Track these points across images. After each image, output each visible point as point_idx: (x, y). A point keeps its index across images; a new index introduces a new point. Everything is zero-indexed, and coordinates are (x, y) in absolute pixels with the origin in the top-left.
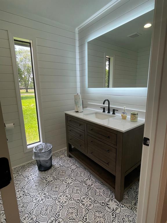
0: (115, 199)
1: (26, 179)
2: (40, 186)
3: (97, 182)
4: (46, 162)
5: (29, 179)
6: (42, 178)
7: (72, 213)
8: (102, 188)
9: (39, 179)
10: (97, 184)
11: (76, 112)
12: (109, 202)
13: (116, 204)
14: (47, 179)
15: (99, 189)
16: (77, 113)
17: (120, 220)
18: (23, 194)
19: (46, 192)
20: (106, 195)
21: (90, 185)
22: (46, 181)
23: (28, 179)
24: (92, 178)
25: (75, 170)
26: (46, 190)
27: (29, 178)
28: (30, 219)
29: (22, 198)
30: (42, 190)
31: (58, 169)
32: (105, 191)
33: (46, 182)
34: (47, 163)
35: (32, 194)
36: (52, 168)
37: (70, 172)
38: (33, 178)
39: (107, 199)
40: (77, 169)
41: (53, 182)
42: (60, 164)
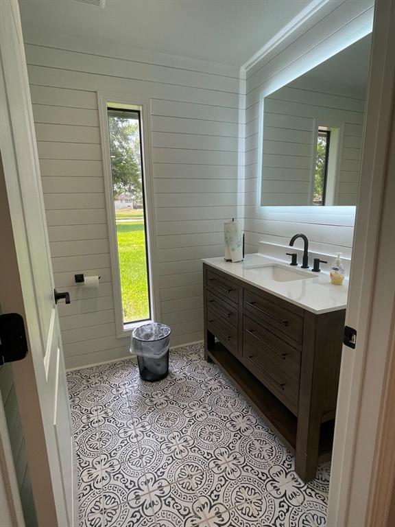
0: (294, 473)
1: (115, 390)
2: (138, 410)
3: (261, 427)
4: (156, 364)
5: (120, 392)
6: (145, 395)
7: (190, 477)
8: (267, 442)
9: (138, 395)
10: (258, 431)
11: (227, 261)
12: (277, 475)
13: (295, 484)
14: (153, 399)
15: (262, 443)
16: (229, 263)
17: (297, 522)
18: (104, 418)
19: (146, 424)
20: (274, 460)
21: (243, 428)
22: (152, 401)
23: (118, 391)
24: (250, 417)
25: (215, 391)
26: (147, 420)
27: (120, 389)
28: (108, 465)
29: (100, 423)
30: (141, 418)
31: (179, 382)
32: (273, 448)
33: (149, 404)
34: (159, 365)
35: (120, 421)
36: (168, 378)
37: (204, 394)
38: (128, 391)
39: (277, 469)
40: (219, 390)
41: (164, 406)
42: (186, 372)
